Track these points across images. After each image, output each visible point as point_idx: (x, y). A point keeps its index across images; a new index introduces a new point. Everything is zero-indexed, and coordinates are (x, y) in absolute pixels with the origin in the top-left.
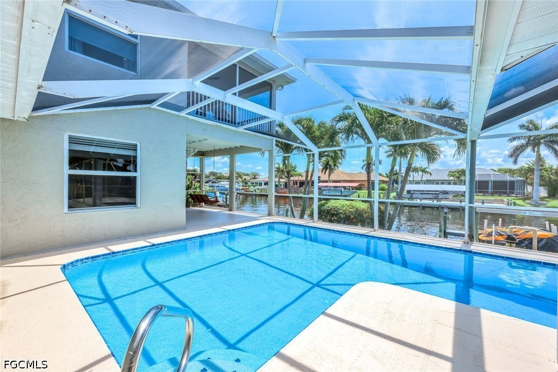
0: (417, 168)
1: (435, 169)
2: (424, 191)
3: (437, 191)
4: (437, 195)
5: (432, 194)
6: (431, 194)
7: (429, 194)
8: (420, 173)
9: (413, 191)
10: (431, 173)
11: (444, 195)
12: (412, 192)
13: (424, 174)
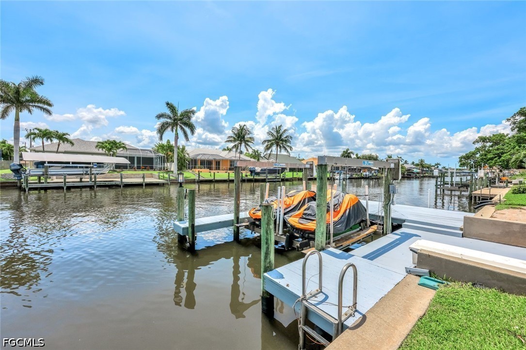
0: (50, 133)
1: (77, 139)
2: (69, 163)
3: (89, 163)
4: (89, 169)
5: (83, 167)
6: (80, 167)
7: (77, 167)
8: (55, 141)
9: (49, 162)
10: (73, 141)
11: (98, 169)
12: (46, 164)
13: (61, 142)
